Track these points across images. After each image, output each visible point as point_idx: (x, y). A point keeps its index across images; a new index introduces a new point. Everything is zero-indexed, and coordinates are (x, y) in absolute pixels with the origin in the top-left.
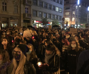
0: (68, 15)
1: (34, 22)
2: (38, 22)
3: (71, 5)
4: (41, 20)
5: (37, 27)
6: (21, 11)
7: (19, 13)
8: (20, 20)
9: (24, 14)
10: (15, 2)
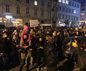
0: (83, 15)
2: (61, 23)
4: (64, 21)
5: (60, 26)
8: (50, 22)
9: (53, 17)
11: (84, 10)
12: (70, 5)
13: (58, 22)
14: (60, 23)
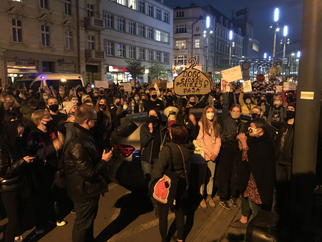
0: (183, 48)
1: (108, 71)
2: (116, 70)
3: (190, 23)
4: (126, 65)
5: (116, 82)
6: (81, 43)
7: (76, 50)
8: (79, 67)
10: (67, 22)
11: (183, 31)
12: (144, 12)
13: (108, 68)
14: (113, 73)
